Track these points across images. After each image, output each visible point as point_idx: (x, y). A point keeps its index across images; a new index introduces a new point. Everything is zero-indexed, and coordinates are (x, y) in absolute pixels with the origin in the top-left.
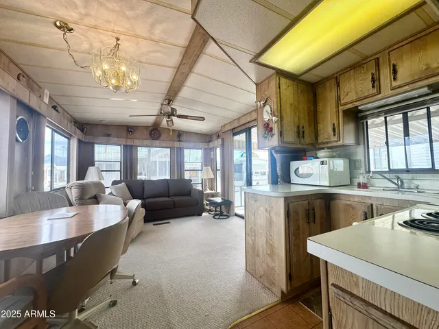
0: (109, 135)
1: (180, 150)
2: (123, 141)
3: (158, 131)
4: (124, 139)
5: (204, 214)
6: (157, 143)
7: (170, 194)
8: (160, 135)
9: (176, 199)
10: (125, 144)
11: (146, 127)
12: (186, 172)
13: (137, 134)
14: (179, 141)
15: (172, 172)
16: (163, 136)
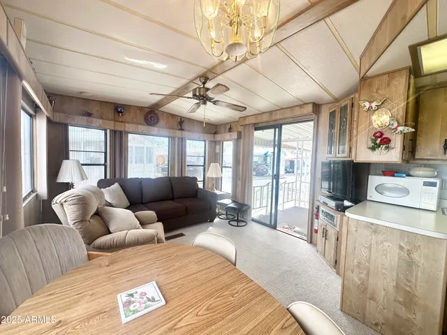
0: (89, 115)
1: (182, 140)
3: (156, 114)
4: (112, 122)
5: (217, 220)
6: (155, 129)
7: (175, 196)
10: (112, 128)
11: (141, 108)
14: (181, 129)
16: (162, 122)
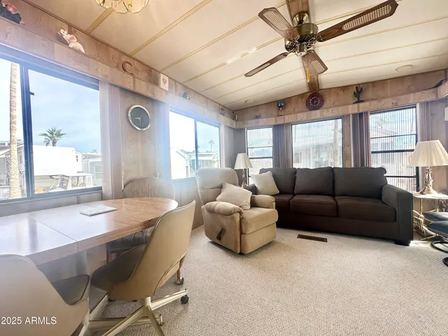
0: (257, 117)
1: (361, 118)
2: (273, 121)
3: (320, 96)
7: (337, 192)
8: (323, 101)
9: (342, 201)
10: (274, 124)
12: (372, 156)
13: (290, 108)
14: (358, 101)
15: (345, 157)
16: (328, 102)
